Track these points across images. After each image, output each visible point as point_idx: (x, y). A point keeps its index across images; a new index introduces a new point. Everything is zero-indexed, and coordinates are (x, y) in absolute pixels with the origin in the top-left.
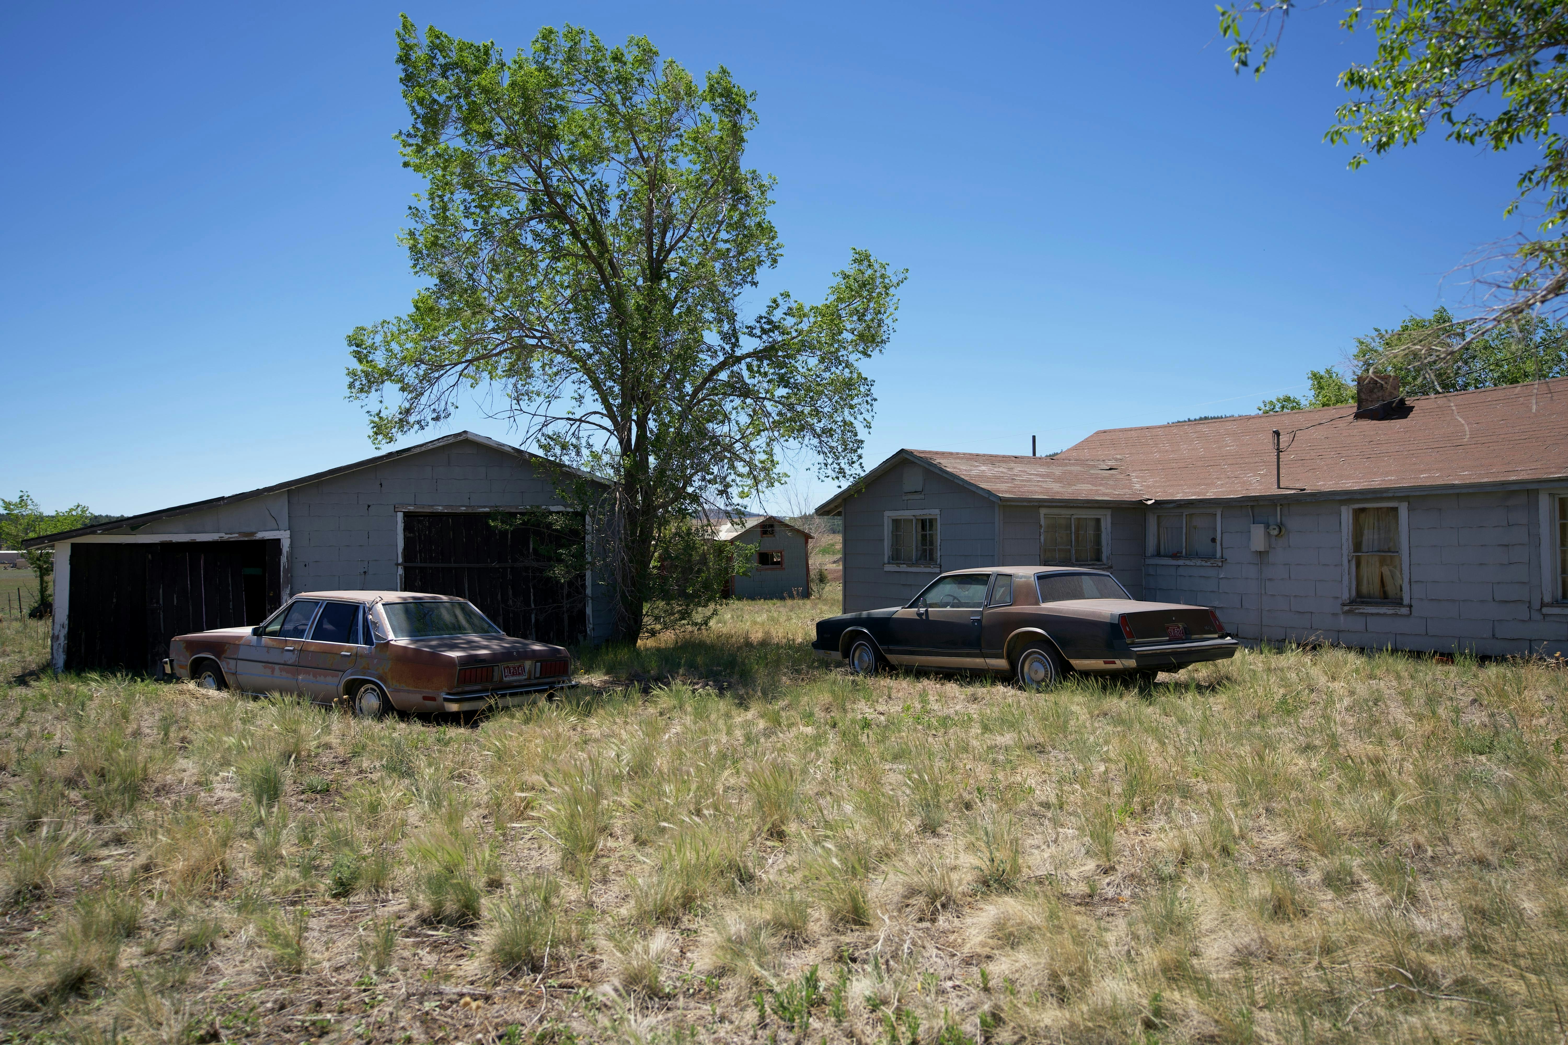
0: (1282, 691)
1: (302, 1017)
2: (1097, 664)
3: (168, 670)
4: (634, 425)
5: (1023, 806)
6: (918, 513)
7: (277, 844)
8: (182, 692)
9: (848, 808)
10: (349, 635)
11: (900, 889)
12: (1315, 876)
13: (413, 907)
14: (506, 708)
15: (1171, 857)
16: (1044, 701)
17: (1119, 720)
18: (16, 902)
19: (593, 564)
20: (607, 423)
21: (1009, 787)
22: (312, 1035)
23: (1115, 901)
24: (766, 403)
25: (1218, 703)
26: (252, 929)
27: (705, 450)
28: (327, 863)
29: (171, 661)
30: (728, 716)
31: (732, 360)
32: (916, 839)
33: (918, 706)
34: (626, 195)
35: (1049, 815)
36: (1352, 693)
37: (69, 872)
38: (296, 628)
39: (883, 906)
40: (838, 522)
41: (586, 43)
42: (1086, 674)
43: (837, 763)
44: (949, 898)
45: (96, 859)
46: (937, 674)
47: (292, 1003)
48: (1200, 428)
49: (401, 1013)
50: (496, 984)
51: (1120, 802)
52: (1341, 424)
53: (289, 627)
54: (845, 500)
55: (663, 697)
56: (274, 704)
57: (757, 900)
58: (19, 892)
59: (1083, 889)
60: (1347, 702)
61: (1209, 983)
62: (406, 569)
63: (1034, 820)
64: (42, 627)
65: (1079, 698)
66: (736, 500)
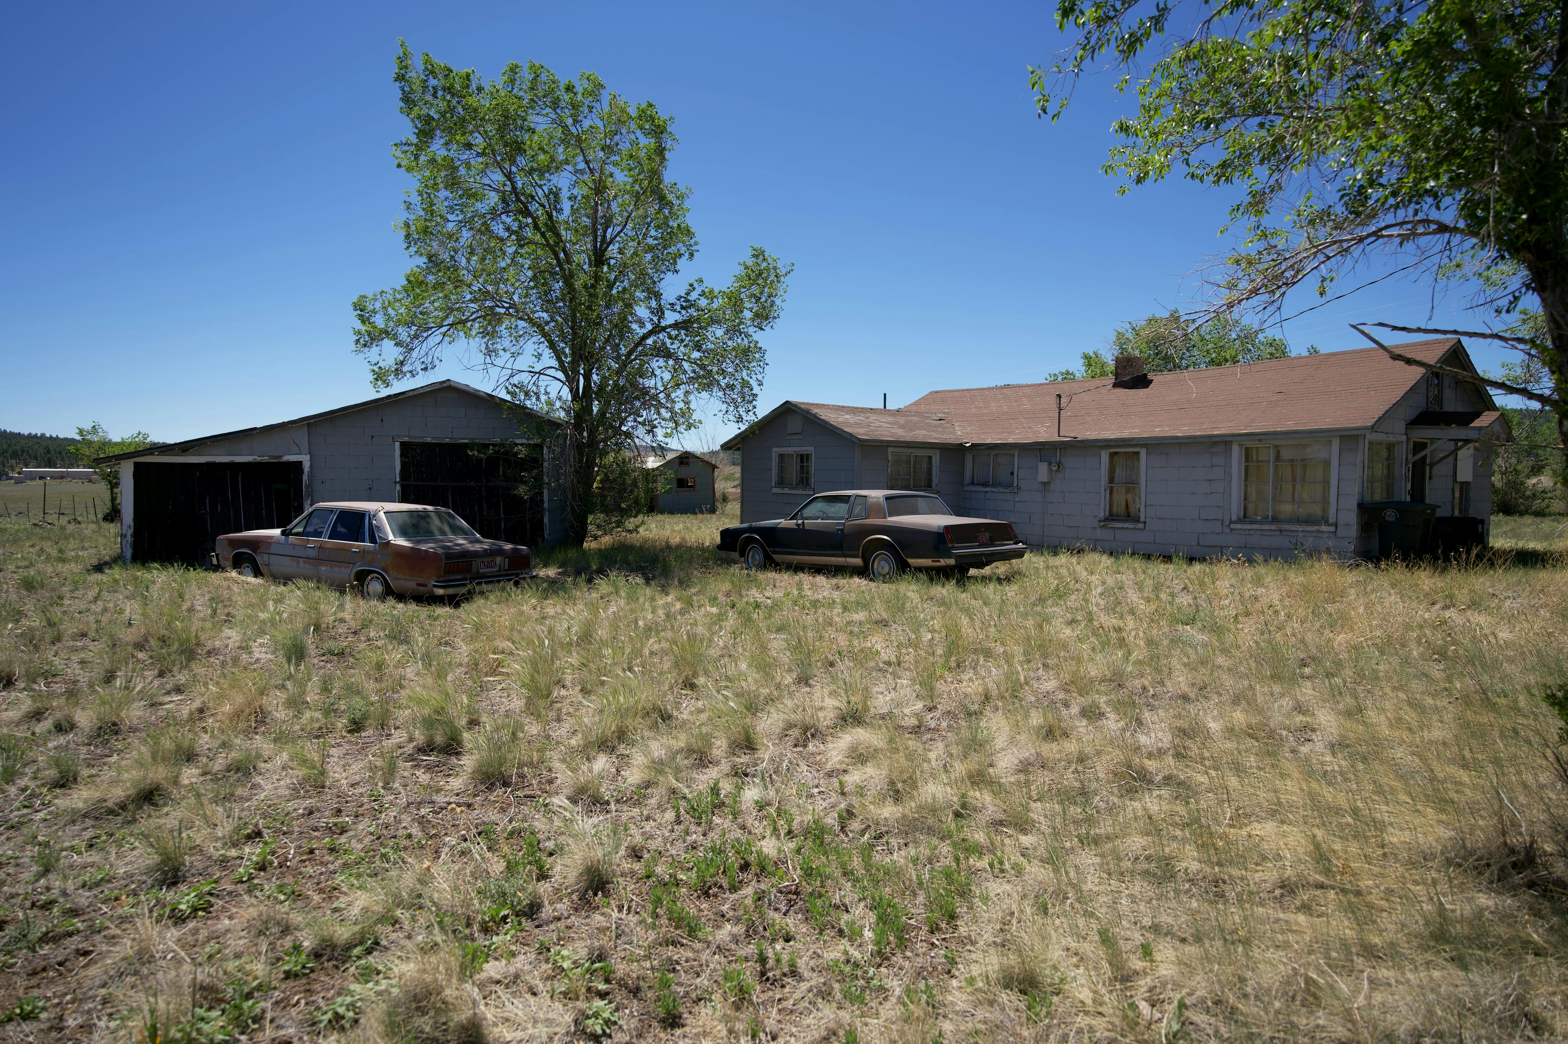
0: (1056, 582)
1: (326, 819)
2: (927, 562)
3: (215, 562)
4: (581, 377)
5: (872, 664)
6: (798, 449)
7: (304, 693)
8: (225, 579)
9: (743, 666)
10: (359, 537)
11: (781, 724)
12: (1075, 710)
13: (411, 740)
14: (482, 593)
15: (977, 699)
16: (887, 589)
17: (942, 603)
18: (99, 736)
19: (549, 484)
20: (560, 375)
21: (862, 650)
22: (335, 833)
23: (936, 730)
24: (684, 363)
25: (1011, 591)
26: (285, 756)
27: (637, 398)
28: (343, 707)
29: (217, 555)
30: (653, 599)
31: (657, 329)
32: (793, 688)
33: (796, 592)
34: (576, 198)
35: (891, 670)
36: (1104, 583)
37: (140, 713)
38: (315, 530)
39: (769, 736)
40: (738, 455)
41: (544, 77)
42: (919, 569)
43: (735, 634)
44: (817, 730)
45: (161, 704)
46: (810, 569)
47: (318, 810)
48: (1004, 391)
49: (403, 817)
50: (475, 795)
51: (941, 661)
52: (1104, 391)
53: (310, 529)
54: (743, 439)
55: (603, 586)
56: (299, 589)
57: (675, 732)
58: (100, 728)
59: (914, 722)
60: (1100, 589)
61: (1000, 785)
62: (402, 486)
63: (880, 674)
64: (113, 528)
65: (913, 587)
66: (660, 438)
